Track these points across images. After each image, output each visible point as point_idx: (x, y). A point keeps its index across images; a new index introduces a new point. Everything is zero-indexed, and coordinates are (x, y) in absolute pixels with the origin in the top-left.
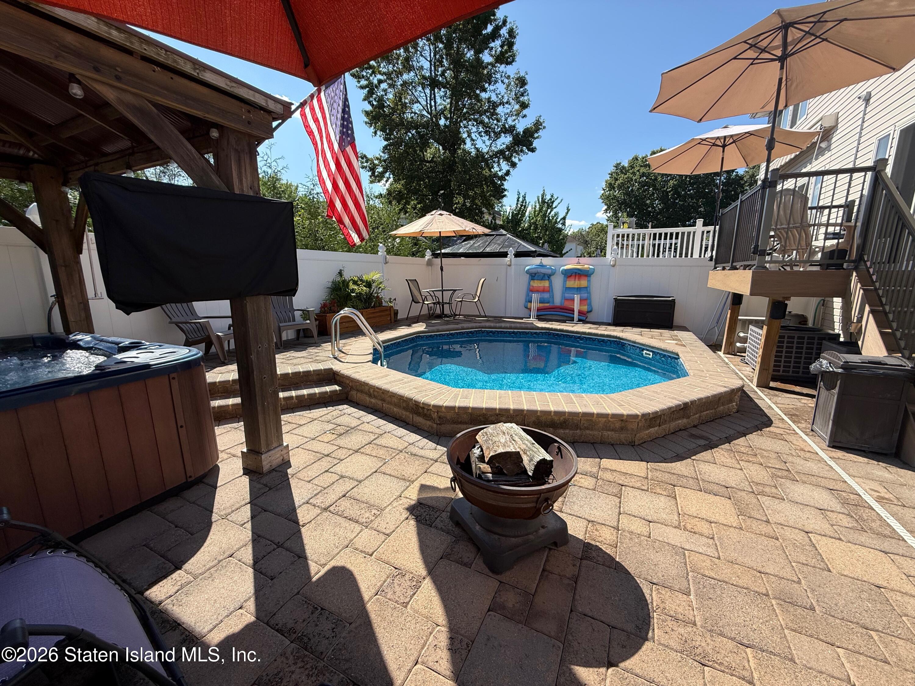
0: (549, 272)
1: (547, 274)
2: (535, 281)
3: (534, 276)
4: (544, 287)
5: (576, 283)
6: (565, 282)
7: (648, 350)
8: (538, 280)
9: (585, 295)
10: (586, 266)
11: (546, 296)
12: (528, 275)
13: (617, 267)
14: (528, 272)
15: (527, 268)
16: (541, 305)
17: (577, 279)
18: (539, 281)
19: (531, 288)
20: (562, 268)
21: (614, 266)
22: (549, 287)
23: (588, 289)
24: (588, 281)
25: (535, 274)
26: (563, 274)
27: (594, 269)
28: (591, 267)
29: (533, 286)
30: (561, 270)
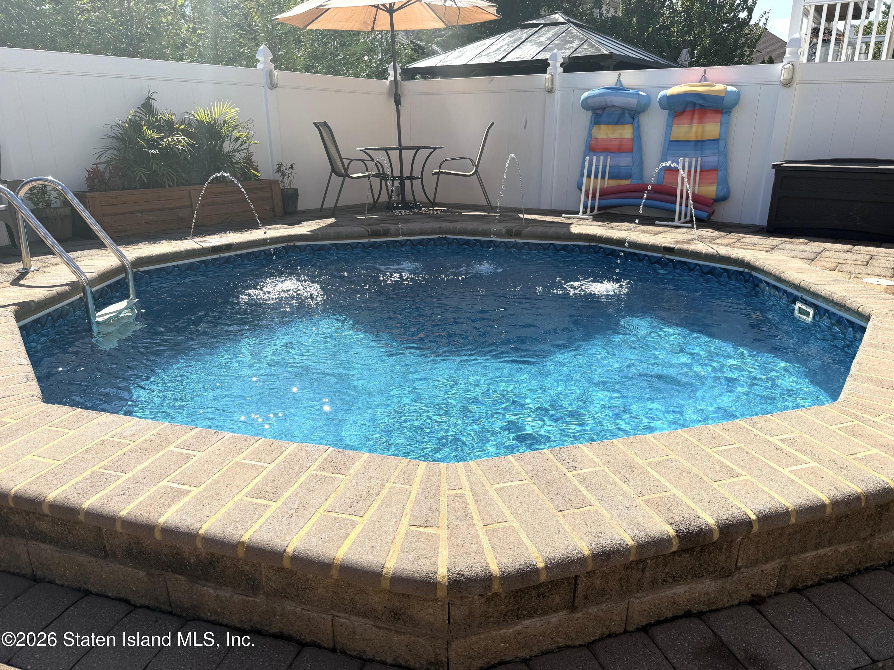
0: (633, 102)
1: (630, 110)
2: (603, 127)
3: (601, 115)
4: (621, 140)
5: (694, 129)
6: (669, 126)
7: (805, 302)
8: (608, 123)
9: (712, 159)
10: (719, 87)
11: (625, 160)
12: (590, 113)
13: (796, 89)
14: (586, 105)
15: (586, 95)
16: (613, 183)
17: (695, 121)
18: (610, 127)
19: (593, 142)
20: (663, 93)
21: (787, 84)
22: (632, 140)
23: (722, 143)
24: (722, 124)
25: (604, 108)
26: (663, 108)
27: (738, 95)
28: (730, 88)
29: (597, 139)
30: (659, 96)
